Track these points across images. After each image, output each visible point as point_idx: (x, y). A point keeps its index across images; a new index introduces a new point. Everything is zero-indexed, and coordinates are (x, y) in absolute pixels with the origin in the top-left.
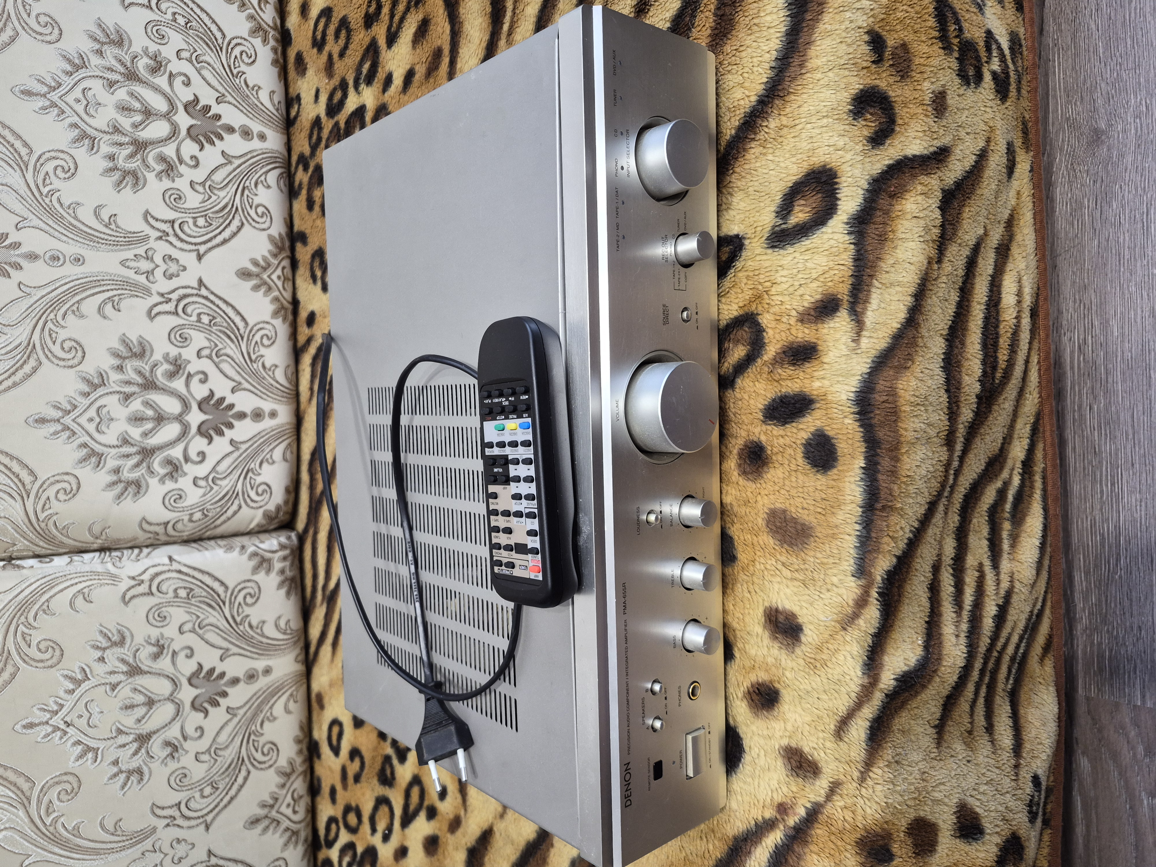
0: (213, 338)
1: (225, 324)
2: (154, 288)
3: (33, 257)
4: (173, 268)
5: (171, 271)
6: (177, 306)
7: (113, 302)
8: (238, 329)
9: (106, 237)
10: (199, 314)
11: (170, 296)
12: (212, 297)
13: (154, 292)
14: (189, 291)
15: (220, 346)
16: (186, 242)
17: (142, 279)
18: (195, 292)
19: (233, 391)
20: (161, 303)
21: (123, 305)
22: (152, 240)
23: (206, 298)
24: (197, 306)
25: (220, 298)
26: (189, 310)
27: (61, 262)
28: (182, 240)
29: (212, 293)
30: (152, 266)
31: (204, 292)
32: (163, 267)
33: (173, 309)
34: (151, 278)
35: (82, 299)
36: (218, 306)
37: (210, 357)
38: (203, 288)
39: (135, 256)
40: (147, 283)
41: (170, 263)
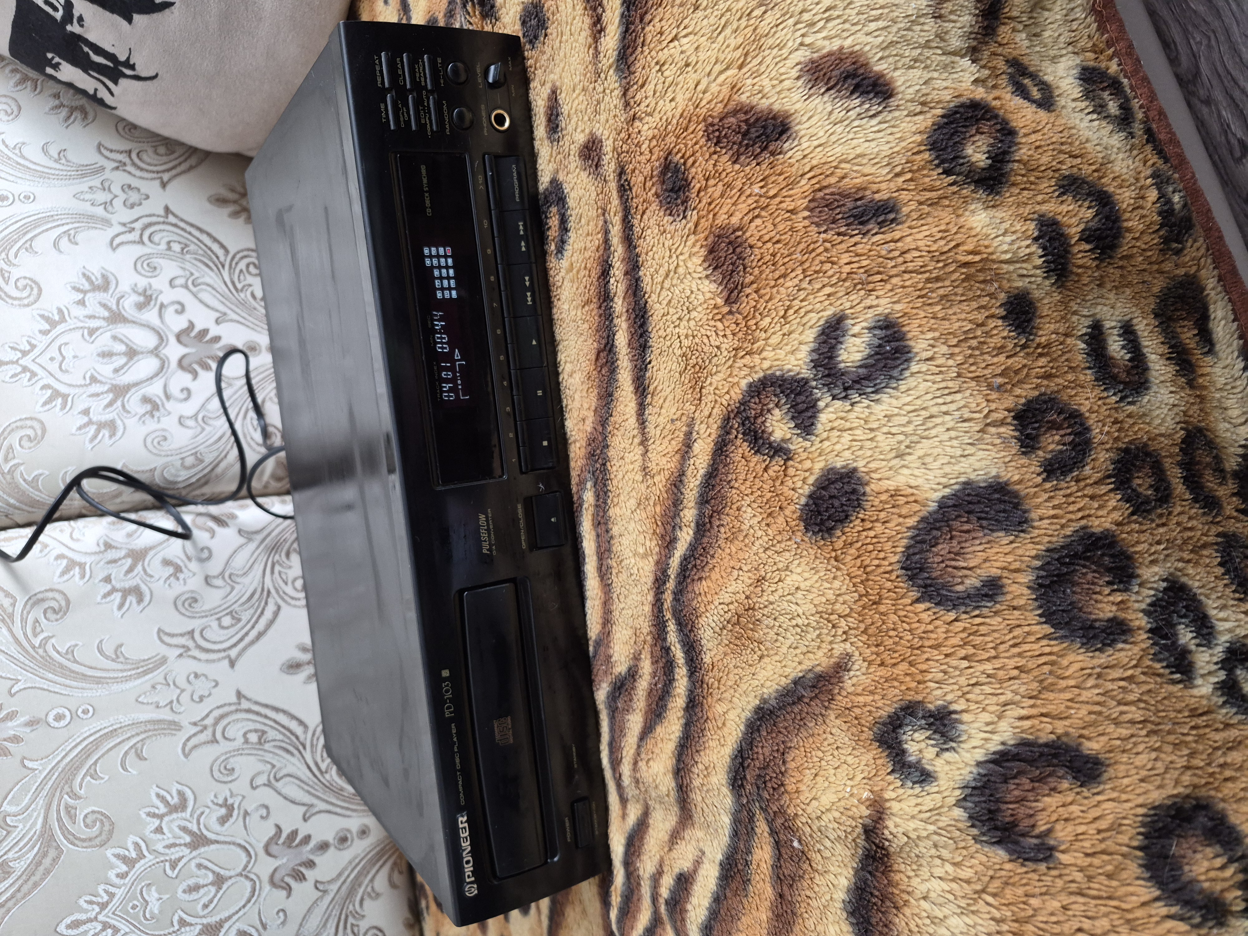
0: (188, 266)
1: (200, 252)
2: (114, 219)
4: (134, 197)
5: (131, 200)
6: (141, 235)
7: (69, 235)
8: (218, 257)
9: (57, 172)
10: (169, 242)
11: (133, 225)
12: (182, 225)
13: (114, 222)
14: (154, 219)
15: (196, 274)
16: (147, 171)
17: (100, 210)
18: (161, 220)
19: (217, 322)
20: (123, 233)
21: (79, 238)
22: (107, 171)
23: (175, 225)
24: (165, 234)
25: (192, 225)
26: (156, 238)
27: (10, 201)
28: (142, 169)
29: (182, 220)
30: (110, 197)
31: (172, 219)
32: (122, 197)
33: (137, 238)
34: (110, 208)
35: (35, 236)
36: (190, 233)
37: (186, 287)
38: (171, 216)
39: (90, 188)
40: (106, 214)
41: (130, 193)
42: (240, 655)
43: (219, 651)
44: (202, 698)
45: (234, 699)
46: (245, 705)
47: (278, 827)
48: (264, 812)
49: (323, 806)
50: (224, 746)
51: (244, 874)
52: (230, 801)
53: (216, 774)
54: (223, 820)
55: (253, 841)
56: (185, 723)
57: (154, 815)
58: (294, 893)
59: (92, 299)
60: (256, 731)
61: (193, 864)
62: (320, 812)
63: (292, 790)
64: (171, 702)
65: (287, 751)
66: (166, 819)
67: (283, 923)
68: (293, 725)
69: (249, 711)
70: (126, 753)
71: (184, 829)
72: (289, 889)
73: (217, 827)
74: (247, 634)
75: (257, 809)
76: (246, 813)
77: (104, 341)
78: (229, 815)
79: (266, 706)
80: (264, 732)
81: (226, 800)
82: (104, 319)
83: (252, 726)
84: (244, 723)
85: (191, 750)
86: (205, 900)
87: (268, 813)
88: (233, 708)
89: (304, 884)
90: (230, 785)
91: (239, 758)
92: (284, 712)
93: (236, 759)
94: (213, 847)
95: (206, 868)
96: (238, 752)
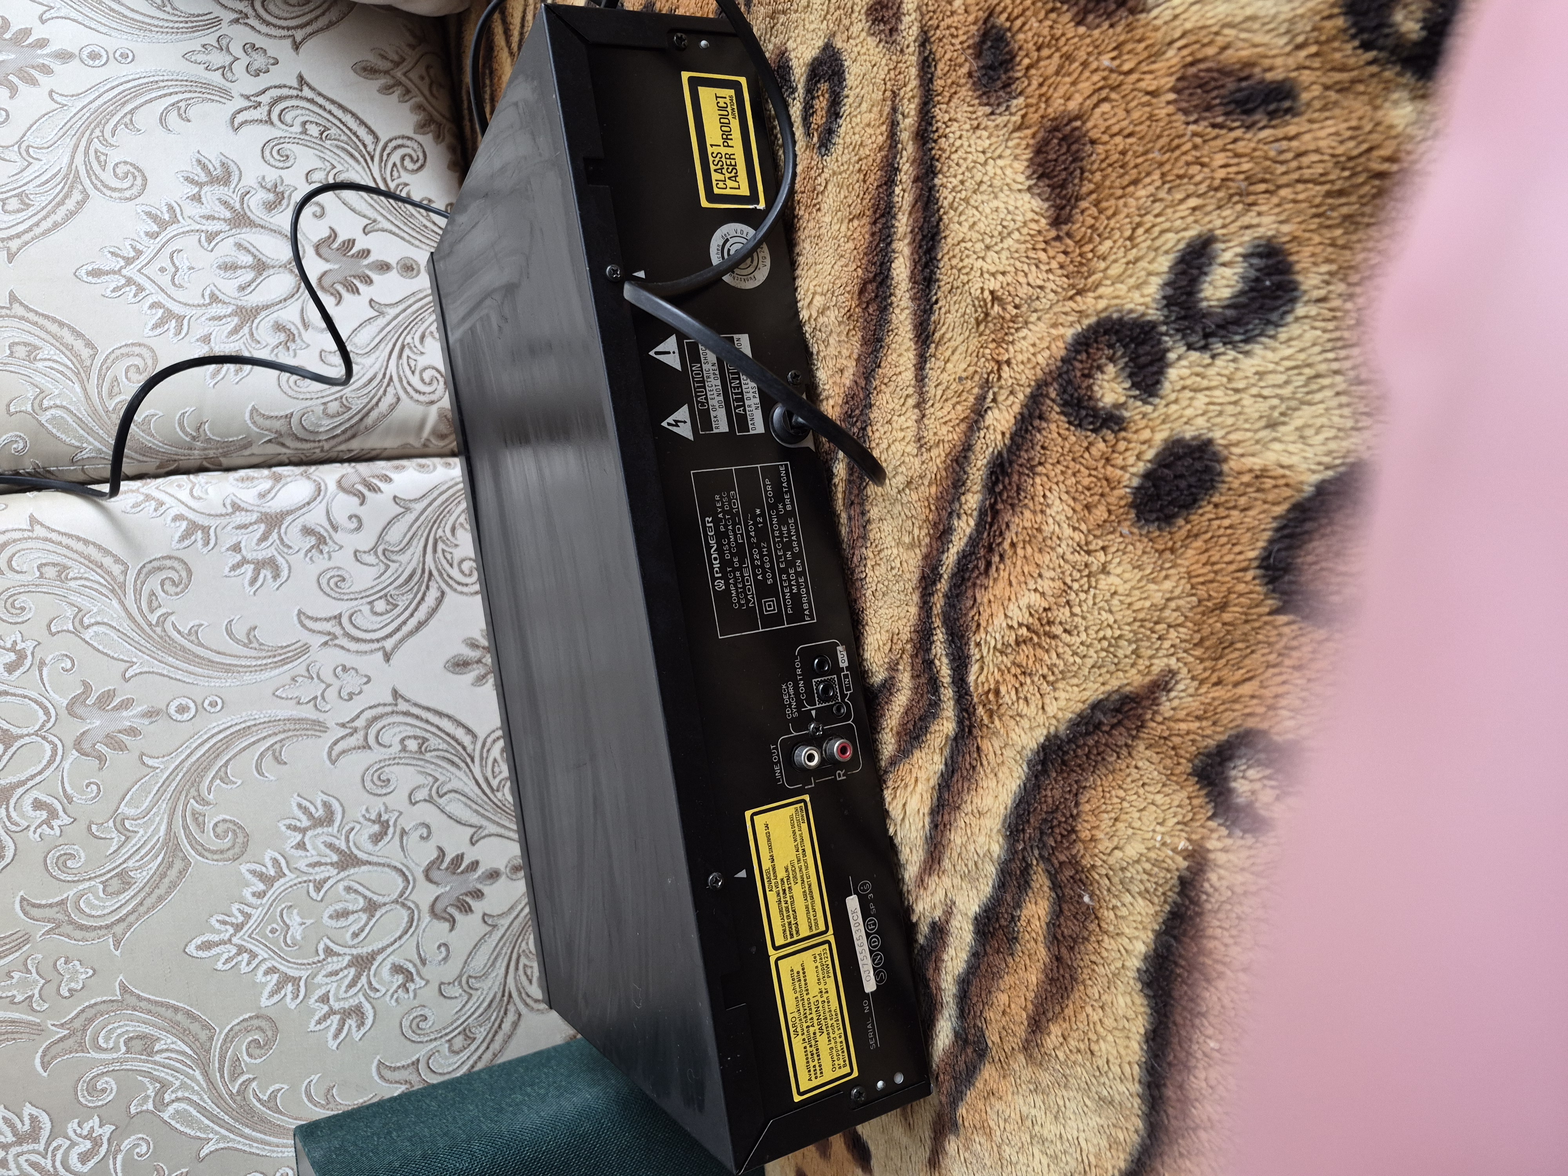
0: (328, 155)
1: (344, 138)
2: (236, 89)
3: (64, 56)
4: (259, 61)
5: (256, 65)
6: (269, 112)
7: (179, 109)
8: (365, 146)
9: (161, 23)
10: (304, 123)
11: (258, 99)
12: (320, 100)
13: (235, 94)
14: (285, 92)
15: (339, 167)
16: (275, 26)
17: (216, 78)
18: (295, 93)
19: (365, 231)
20: (246, 109)
21: (192, 112)
22: (224, 24)
23: (311, 101)
24: (299, 112)
25: (333, 102)
26: (288, 118)
27: (104, 60)
28: (268, 24)
29: (320, 94)
30: (229, 59)
31: (307, 92)
32: (245, 60)
33: (264, 117)
34: (229, 75)
35: (136, 108)
36: (330, 112)
38: (305, 88)
39: (204, 46)
40: (223, 81)
41: (254, 55)
42: (396, 647)
43: (372, 641)
44: (351, 696)
45: (389, 699)
46: (403, 706)
47: (440, 849)
48: (425, 832)
49: (492, 829)
50: (377, 754)
51: (401, 901)
52: (385, 817)
53: (368, 785)
54: (376, 838)
55: (412, 865)
56: (331, 724)
57: (295, 829)
58: (458, 925)
59: (211, 194)
60: (416, 737)
61: (341, 886)
62: (490, 835)
63: (457, 808)
64: (315, 698)
65: (453, 763)
66: (309, 833)
67: (445, 959)
68: (460, 733)
69: (407, 714)
70: (262, 755)
71: (330, 846)
72: (453, 922)
73: (369, 847)
74: (404, 623)
75: (416, 828)
76: (403, 832)
77: (226, 249)
78: (383, 833)
79: (428, 709)
80: (425, 740)
81: (380, 815)
82: (225, 220)
83: (410, 731)
84: (402, 728)
85: (338, 756)
86: (355, 928)
87: (429, 833)
88: (389, 709)
89: (470, 917)
90: (384, 799)
91: (395, 768)
92: (449, 717)
93: (391, 768)
94: (364, 868)
95: (356, 891)
96: (394, 761)
